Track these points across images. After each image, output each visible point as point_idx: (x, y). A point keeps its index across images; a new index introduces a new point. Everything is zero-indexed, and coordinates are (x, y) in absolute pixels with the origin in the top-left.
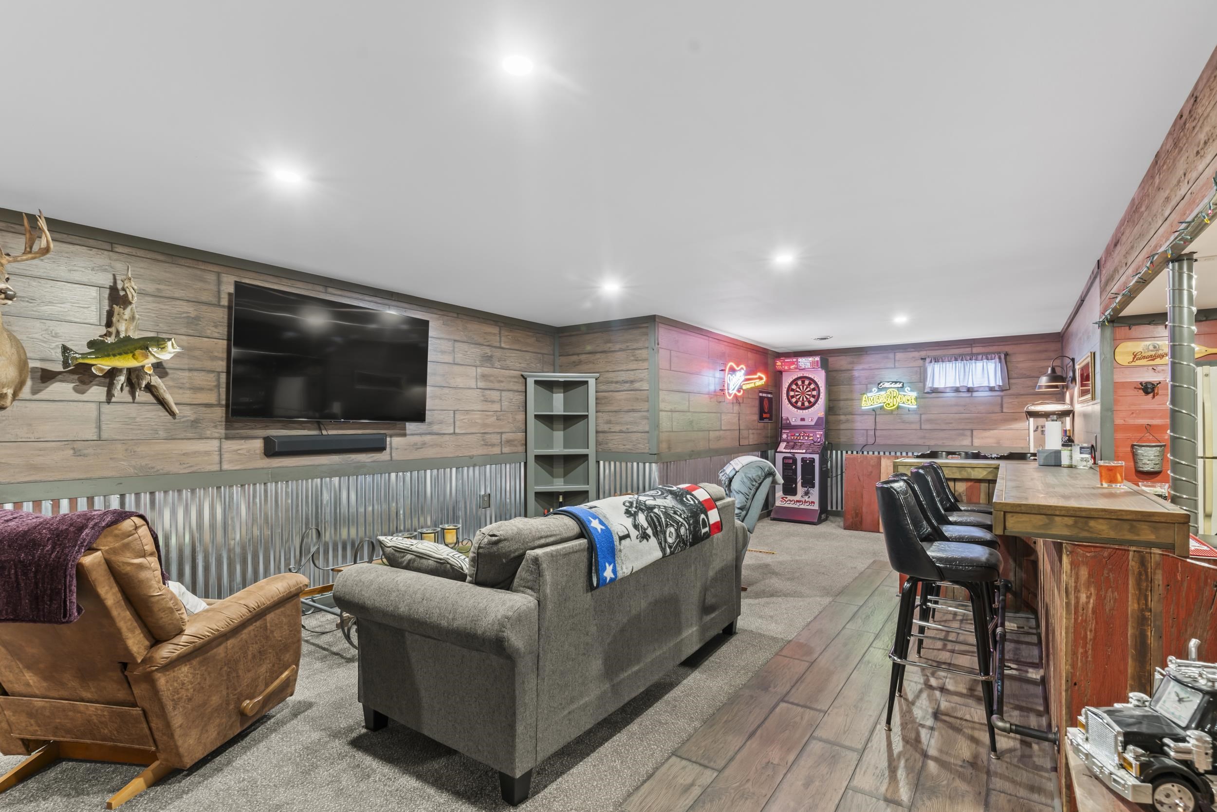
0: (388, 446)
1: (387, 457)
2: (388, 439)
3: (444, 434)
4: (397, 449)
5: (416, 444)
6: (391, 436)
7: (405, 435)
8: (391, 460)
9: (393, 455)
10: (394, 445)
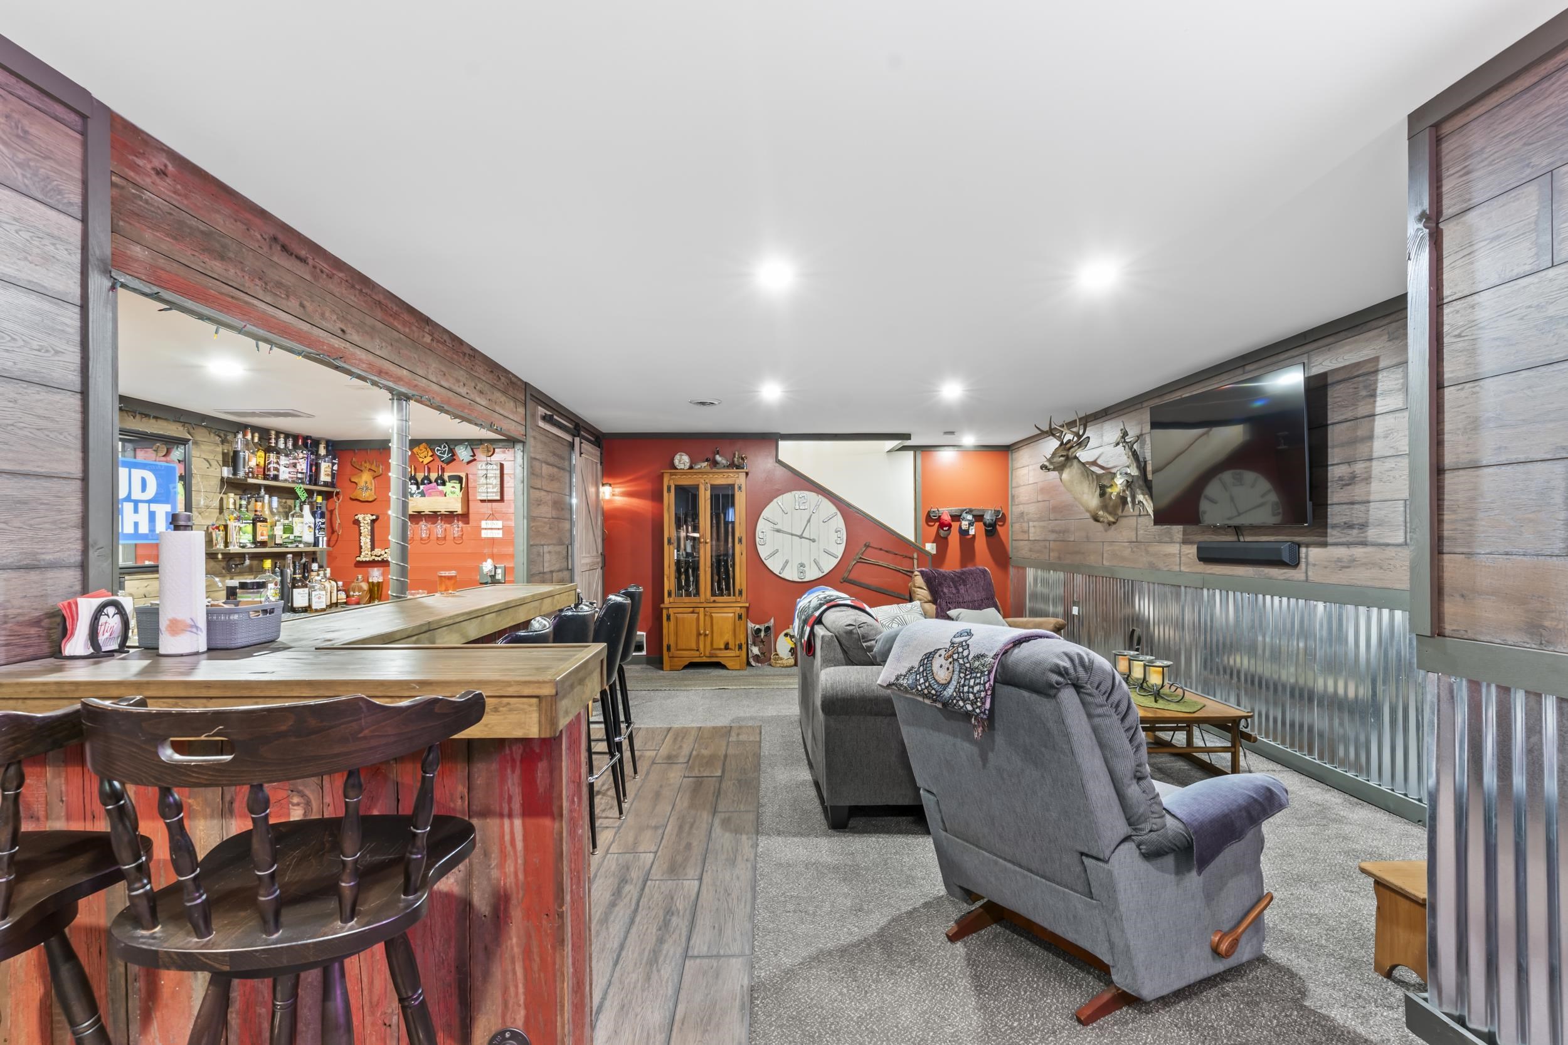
0: (1303, 560)
1: (1302, 577)
2: (1303, 550)
3: (1388, 545)
4: (1314, 565)
5: (1339, 560)
6: (1307, 545)
7: (1325, 545)
8: (1307, 580)
9: (1310, 573)
10: (1311, 559)
